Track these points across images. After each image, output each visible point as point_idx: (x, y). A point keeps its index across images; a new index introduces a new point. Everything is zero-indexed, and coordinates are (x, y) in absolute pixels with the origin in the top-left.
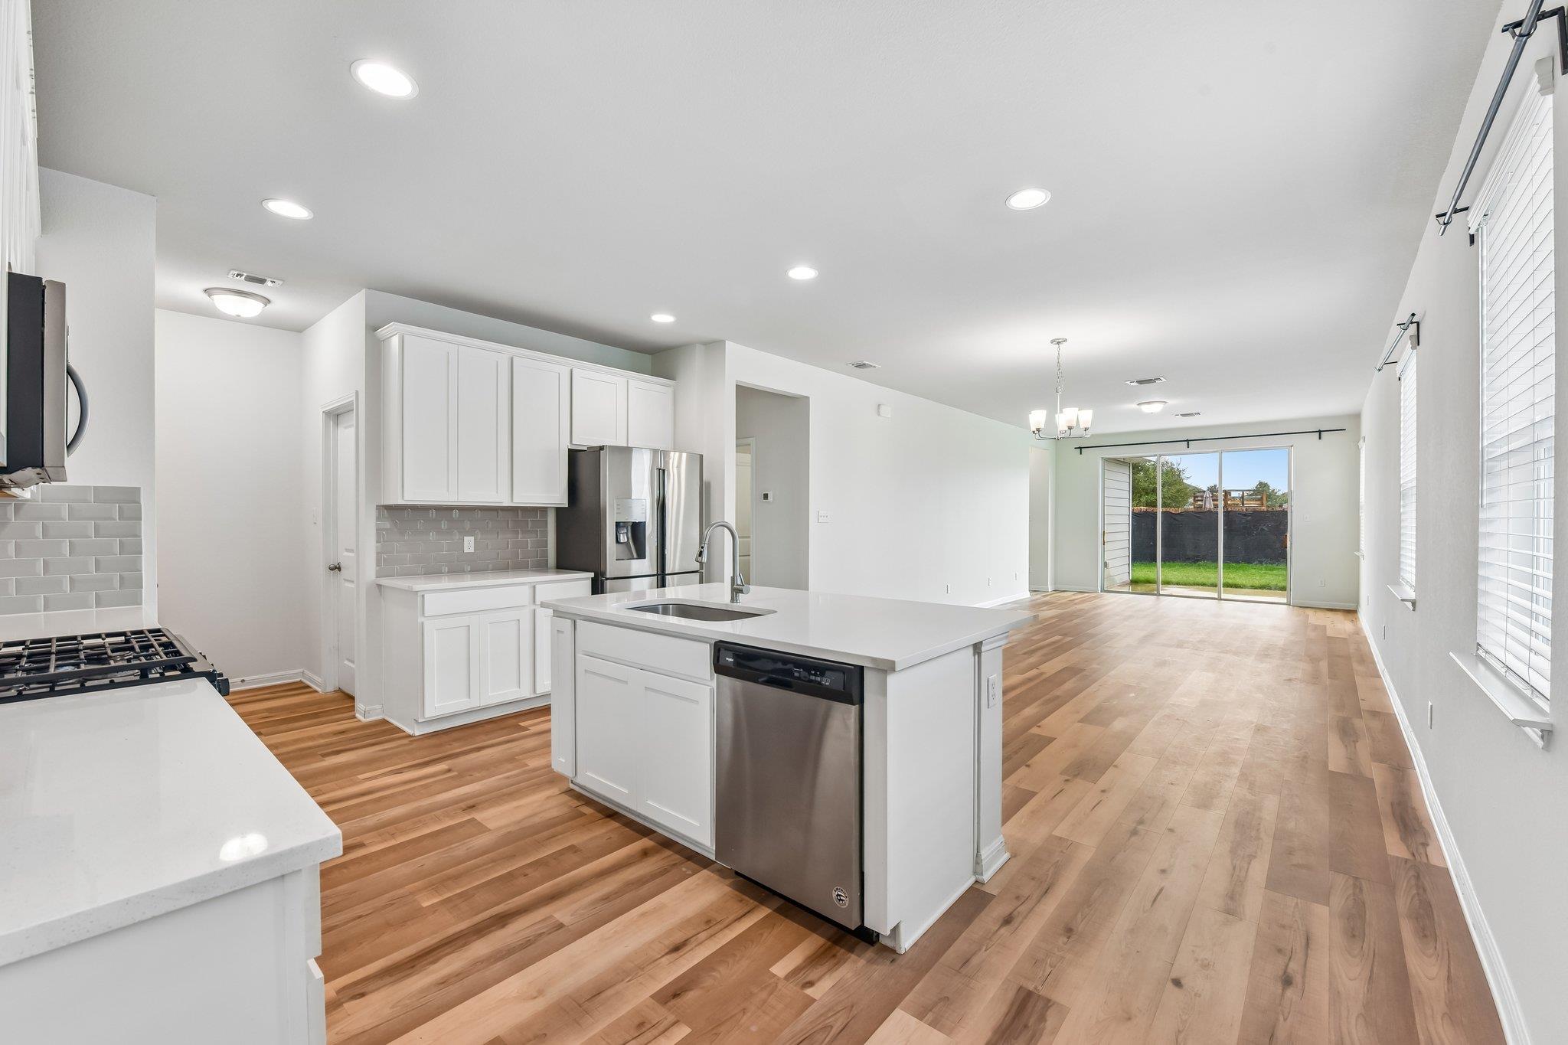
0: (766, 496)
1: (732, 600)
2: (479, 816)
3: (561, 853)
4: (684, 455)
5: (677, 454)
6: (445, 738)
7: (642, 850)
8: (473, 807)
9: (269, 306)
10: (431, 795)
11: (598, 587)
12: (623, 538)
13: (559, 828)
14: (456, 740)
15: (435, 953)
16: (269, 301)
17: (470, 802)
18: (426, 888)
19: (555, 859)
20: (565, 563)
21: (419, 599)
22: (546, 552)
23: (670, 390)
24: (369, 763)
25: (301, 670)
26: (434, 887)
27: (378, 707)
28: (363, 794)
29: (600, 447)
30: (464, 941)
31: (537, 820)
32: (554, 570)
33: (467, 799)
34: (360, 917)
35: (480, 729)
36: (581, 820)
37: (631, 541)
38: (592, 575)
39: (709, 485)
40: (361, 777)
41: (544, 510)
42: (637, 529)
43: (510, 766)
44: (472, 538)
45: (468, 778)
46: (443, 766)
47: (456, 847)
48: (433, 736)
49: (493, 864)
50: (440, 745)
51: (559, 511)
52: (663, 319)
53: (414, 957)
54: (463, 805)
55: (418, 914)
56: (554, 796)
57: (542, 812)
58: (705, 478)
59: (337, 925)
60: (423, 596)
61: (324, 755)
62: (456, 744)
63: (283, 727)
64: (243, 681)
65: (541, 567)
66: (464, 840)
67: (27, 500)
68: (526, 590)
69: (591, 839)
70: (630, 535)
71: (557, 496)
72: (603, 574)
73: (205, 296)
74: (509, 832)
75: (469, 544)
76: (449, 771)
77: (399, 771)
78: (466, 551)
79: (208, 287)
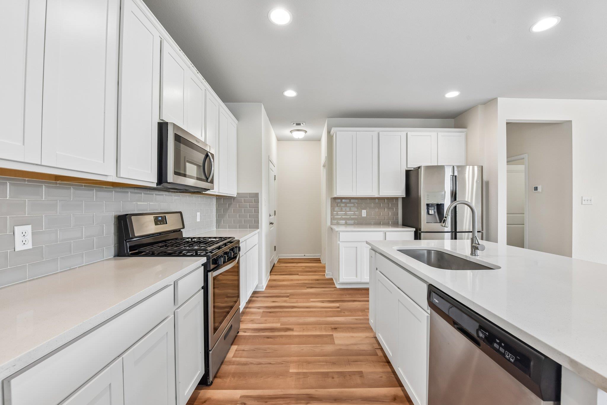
0: (536, 189)
1: (472, 254)
2: (336, 335)
3: (354, 373)
4: (476, 168)
5: (471, 167)
6: (346, 292)
7: (394, 395)
8: (336, 329)
9: (306, 133)
10: (326, 317)
11: (417, 236)
12: (431, 212)
13: (361, 358)
14: (349, 294)
15: (277, 400)
16: (306, 132)
17: (336, 326)
18: (296, 362)
19: (350, 376)
20: (405, 224)
21: (338, 234)
22: (398, 217)
23: (463, 135)
24: (316, 295)
25: (320, 254)
26: (300, 364)
27: (331, 273)
28: (307, 307)
29: (419, 167)
30: (288, 401)
31: (355, 348)
32: (402, 226)
33: (336, 324)
34: (270, 364)
35: (360, 292)
36: (374, 358)
37: (436, 214)
38: (414, 229)
39: (487, 183)
40: (312, 300)
41: (397, 199)
42: (440, 207)
43: (360, 313)
44: (365, 211)
45: (343, 313)
46: (337, 305)
47: (319, 346)
48: (343, 290)
49: (325, 363)
50: (343, 295)
51: (403, 198)
52: (452, 94)
53: (270, 397)
54: (333, 326)
55: (284, 374)
56: (370, 337)
57: (360, 344)
58: (485, 179)
59: (262, 363)
60: (339, 233)
61: (308, 288)
62: (348, 296)
63: (305, 274)
64: (305, 255)
65: (395, 224)
66: (323, 344)
67: (235, 197)
68: (382, 234)
69: (372, 372)
70: (436, 210)
71: (401, 192)
72: (420, 230)
73: (290, 133)
74: (341, 349)
75: (364, 213)
76: (338, 307)
77: (323, 302)
78: (363, 216)
79: (291, 130)
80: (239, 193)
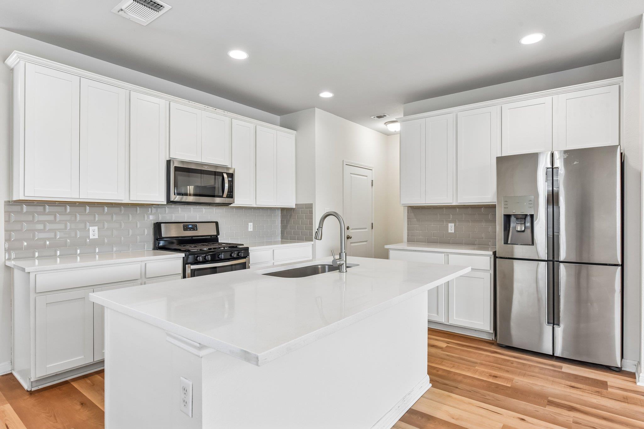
12: (521, 227)
37: (530, 230)
44: (453, 225)
60: (390, 251)
70: (529, 225)
71: (490, 197)
72: (496, 254)
73: (385, 126)
78: (450, 231)
79: (386, 122)
80: (297, 204)
